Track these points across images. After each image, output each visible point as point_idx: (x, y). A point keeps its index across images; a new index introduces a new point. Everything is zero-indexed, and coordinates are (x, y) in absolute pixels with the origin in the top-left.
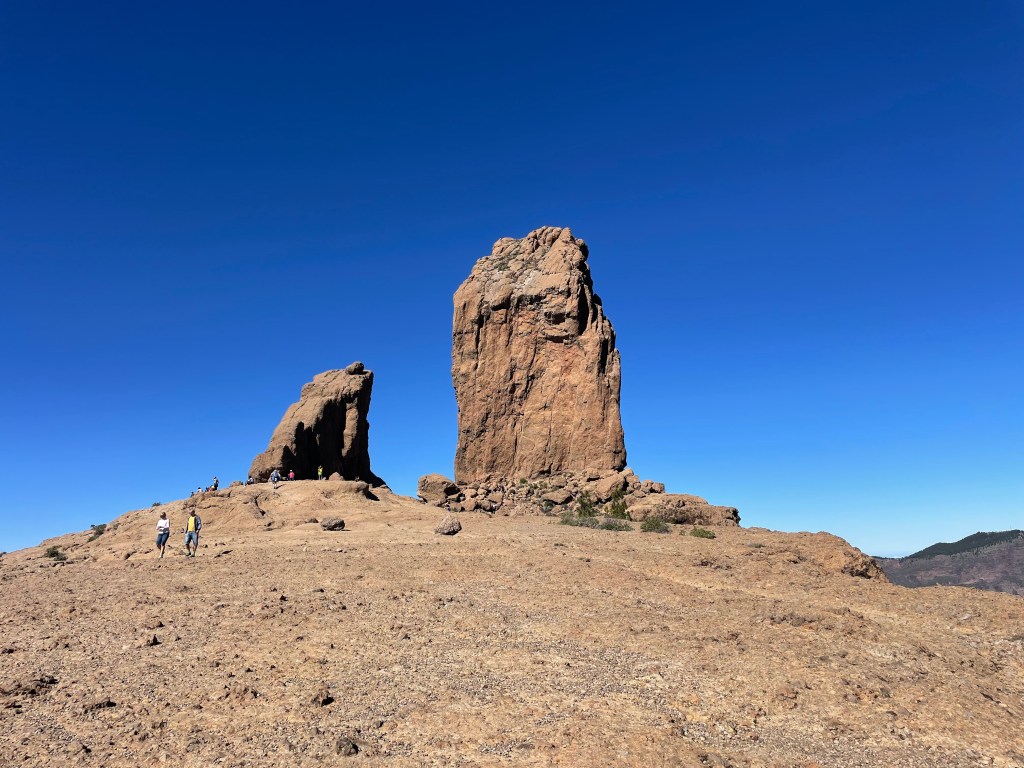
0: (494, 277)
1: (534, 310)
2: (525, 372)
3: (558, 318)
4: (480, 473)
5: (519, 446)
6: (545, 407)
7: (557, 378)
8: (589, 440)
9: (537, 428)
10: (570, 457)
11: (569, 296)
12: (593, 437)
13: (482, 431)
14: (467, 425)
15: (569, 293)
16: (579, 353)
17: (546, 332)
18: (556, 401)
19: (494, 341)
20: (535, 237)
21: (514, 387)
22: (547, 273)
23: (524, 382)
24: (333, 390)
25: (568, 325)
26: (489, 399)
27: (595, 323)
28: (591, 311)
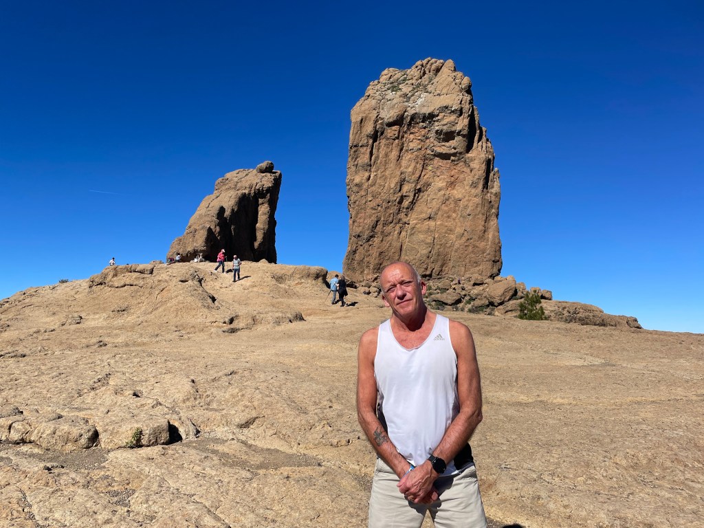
0: (388, 97)
1: (425, 128)
2: (413, 185)
3: (449, 136)
4: (368, 274)
5: (403, 252)
6: (430, 218)
7: (442, 192)
8: (470, 249)
9: (421, 236)
10: (451, 264)
11: (461, 115)
12: (475, 246)
13: (372, 237)
14: (358, 230)
15: (461, 112)
16: (465, 169)
17: (435, 149)
18: (440, 213)
19: (386, 155)
20: (422, 66)
21: (402, 198)
22: (439, 95)
23: (412, 195)
24: (247, 185)
25: (457, 143)
26: (379, 208)
27: (480, 143)
28: (478, 131)
